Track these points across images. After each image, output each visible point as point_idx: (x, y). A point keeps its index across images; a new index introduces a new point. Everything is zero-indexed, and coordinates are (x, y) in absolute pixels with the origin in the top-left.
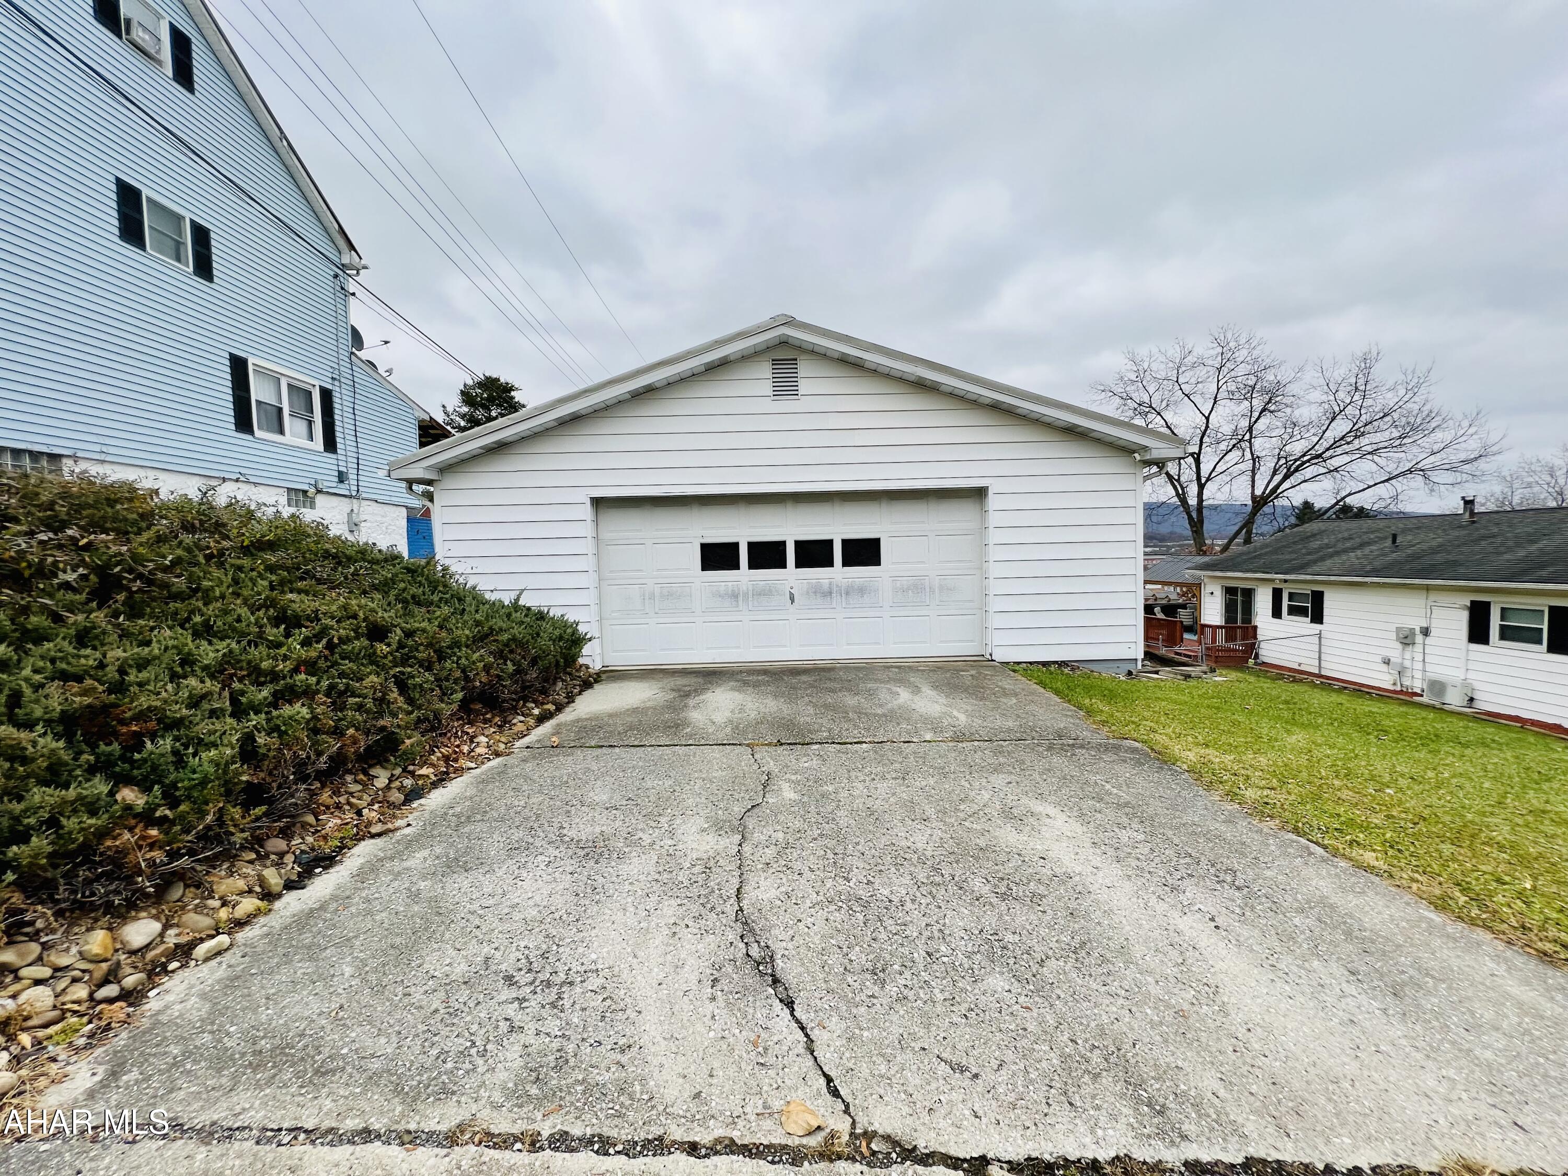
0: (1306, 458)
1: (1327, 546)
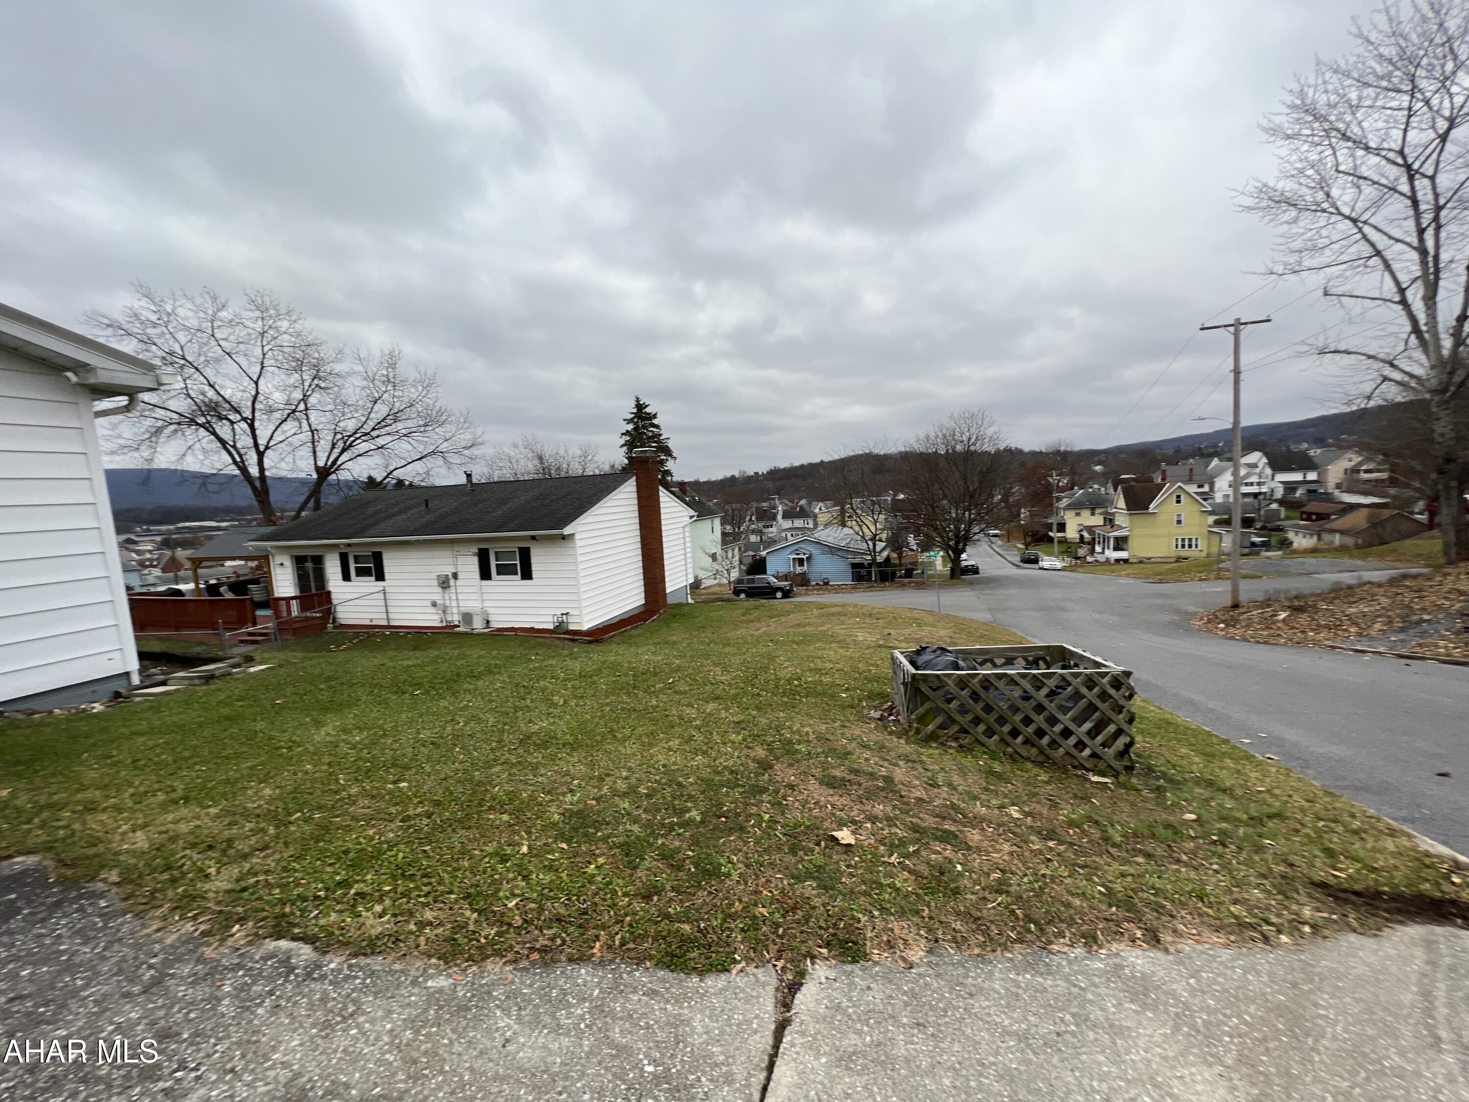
0: (358, 435)
1: (380, 511)
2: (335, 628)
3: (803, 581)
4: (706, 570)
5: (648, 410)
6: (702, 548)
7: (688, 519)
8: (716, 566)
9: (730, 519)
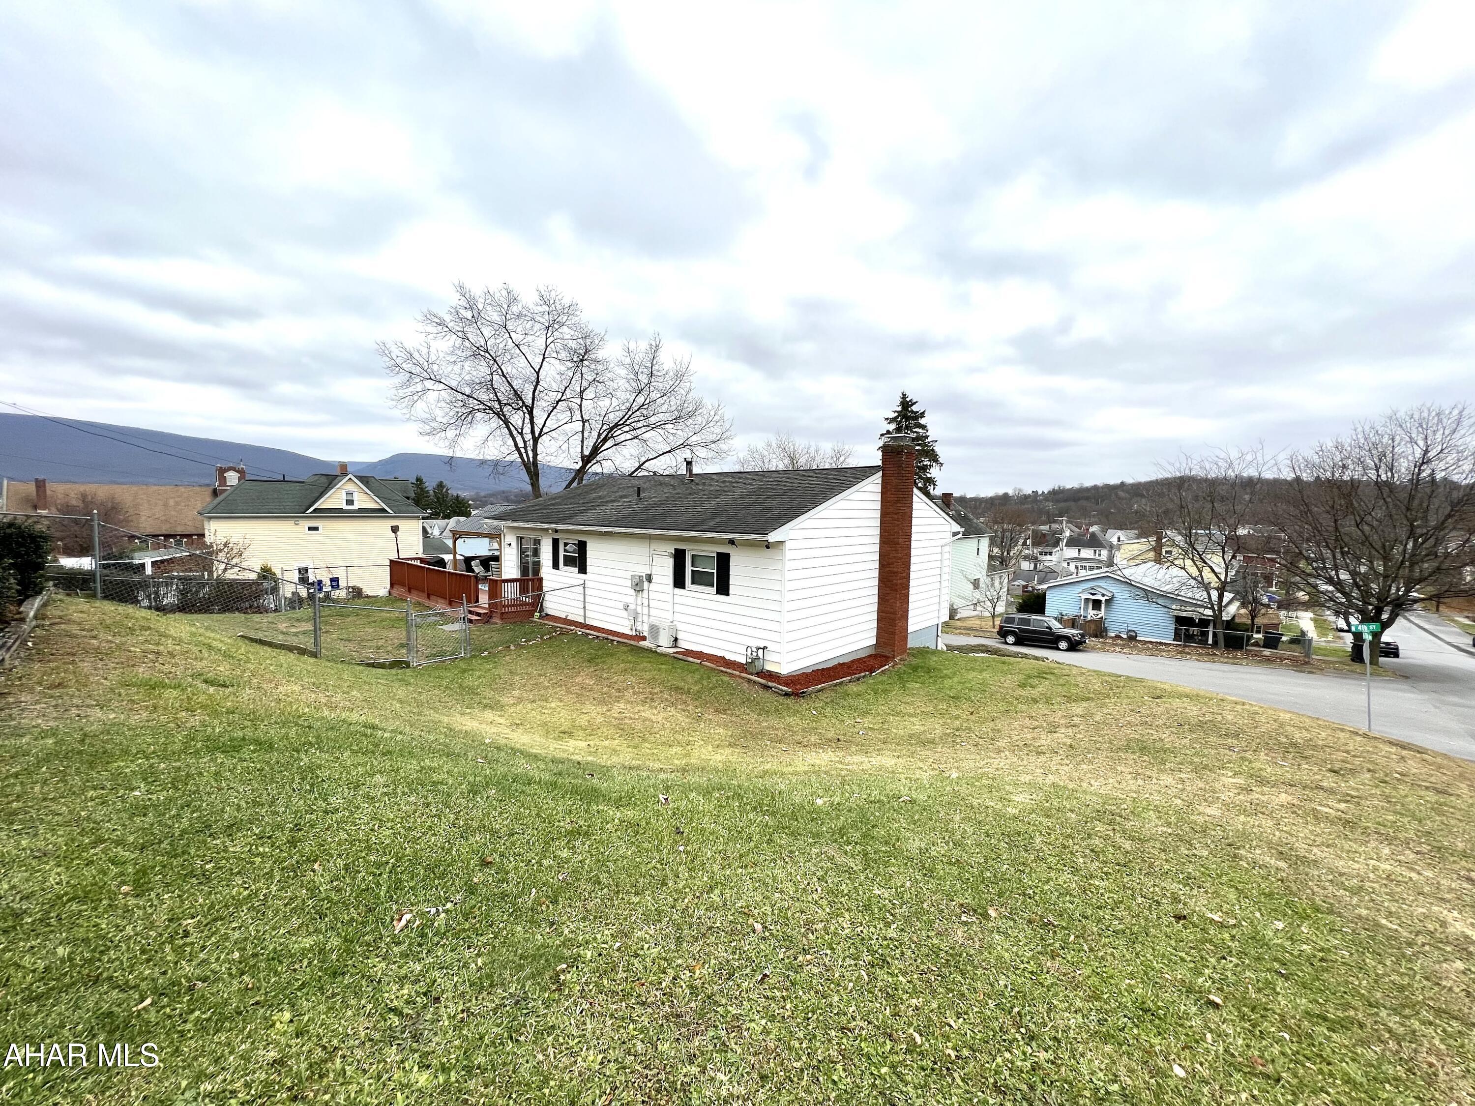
1: (600, 498)
2: (541, 617)
3: (1099, 630)
4: (965, 599)
5: (915, 408)
6: (962, 571)
7: (950, 535)
8: (977, 595)
9: (999, 542)
